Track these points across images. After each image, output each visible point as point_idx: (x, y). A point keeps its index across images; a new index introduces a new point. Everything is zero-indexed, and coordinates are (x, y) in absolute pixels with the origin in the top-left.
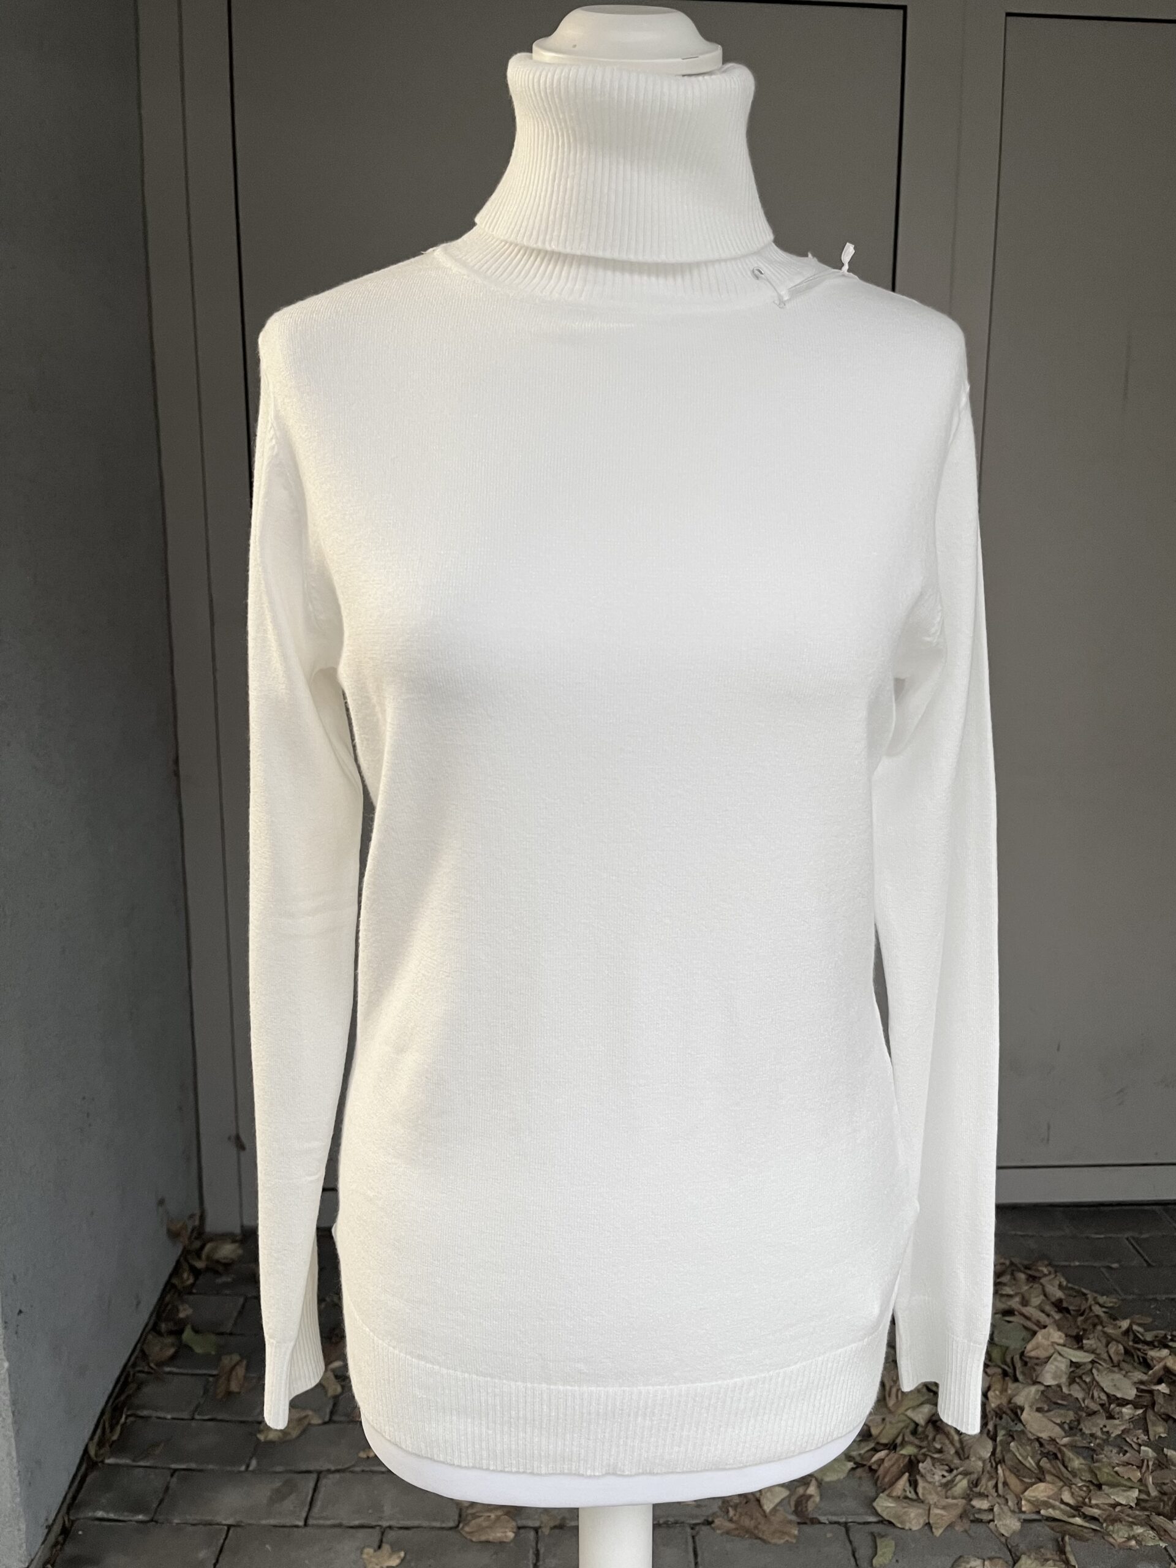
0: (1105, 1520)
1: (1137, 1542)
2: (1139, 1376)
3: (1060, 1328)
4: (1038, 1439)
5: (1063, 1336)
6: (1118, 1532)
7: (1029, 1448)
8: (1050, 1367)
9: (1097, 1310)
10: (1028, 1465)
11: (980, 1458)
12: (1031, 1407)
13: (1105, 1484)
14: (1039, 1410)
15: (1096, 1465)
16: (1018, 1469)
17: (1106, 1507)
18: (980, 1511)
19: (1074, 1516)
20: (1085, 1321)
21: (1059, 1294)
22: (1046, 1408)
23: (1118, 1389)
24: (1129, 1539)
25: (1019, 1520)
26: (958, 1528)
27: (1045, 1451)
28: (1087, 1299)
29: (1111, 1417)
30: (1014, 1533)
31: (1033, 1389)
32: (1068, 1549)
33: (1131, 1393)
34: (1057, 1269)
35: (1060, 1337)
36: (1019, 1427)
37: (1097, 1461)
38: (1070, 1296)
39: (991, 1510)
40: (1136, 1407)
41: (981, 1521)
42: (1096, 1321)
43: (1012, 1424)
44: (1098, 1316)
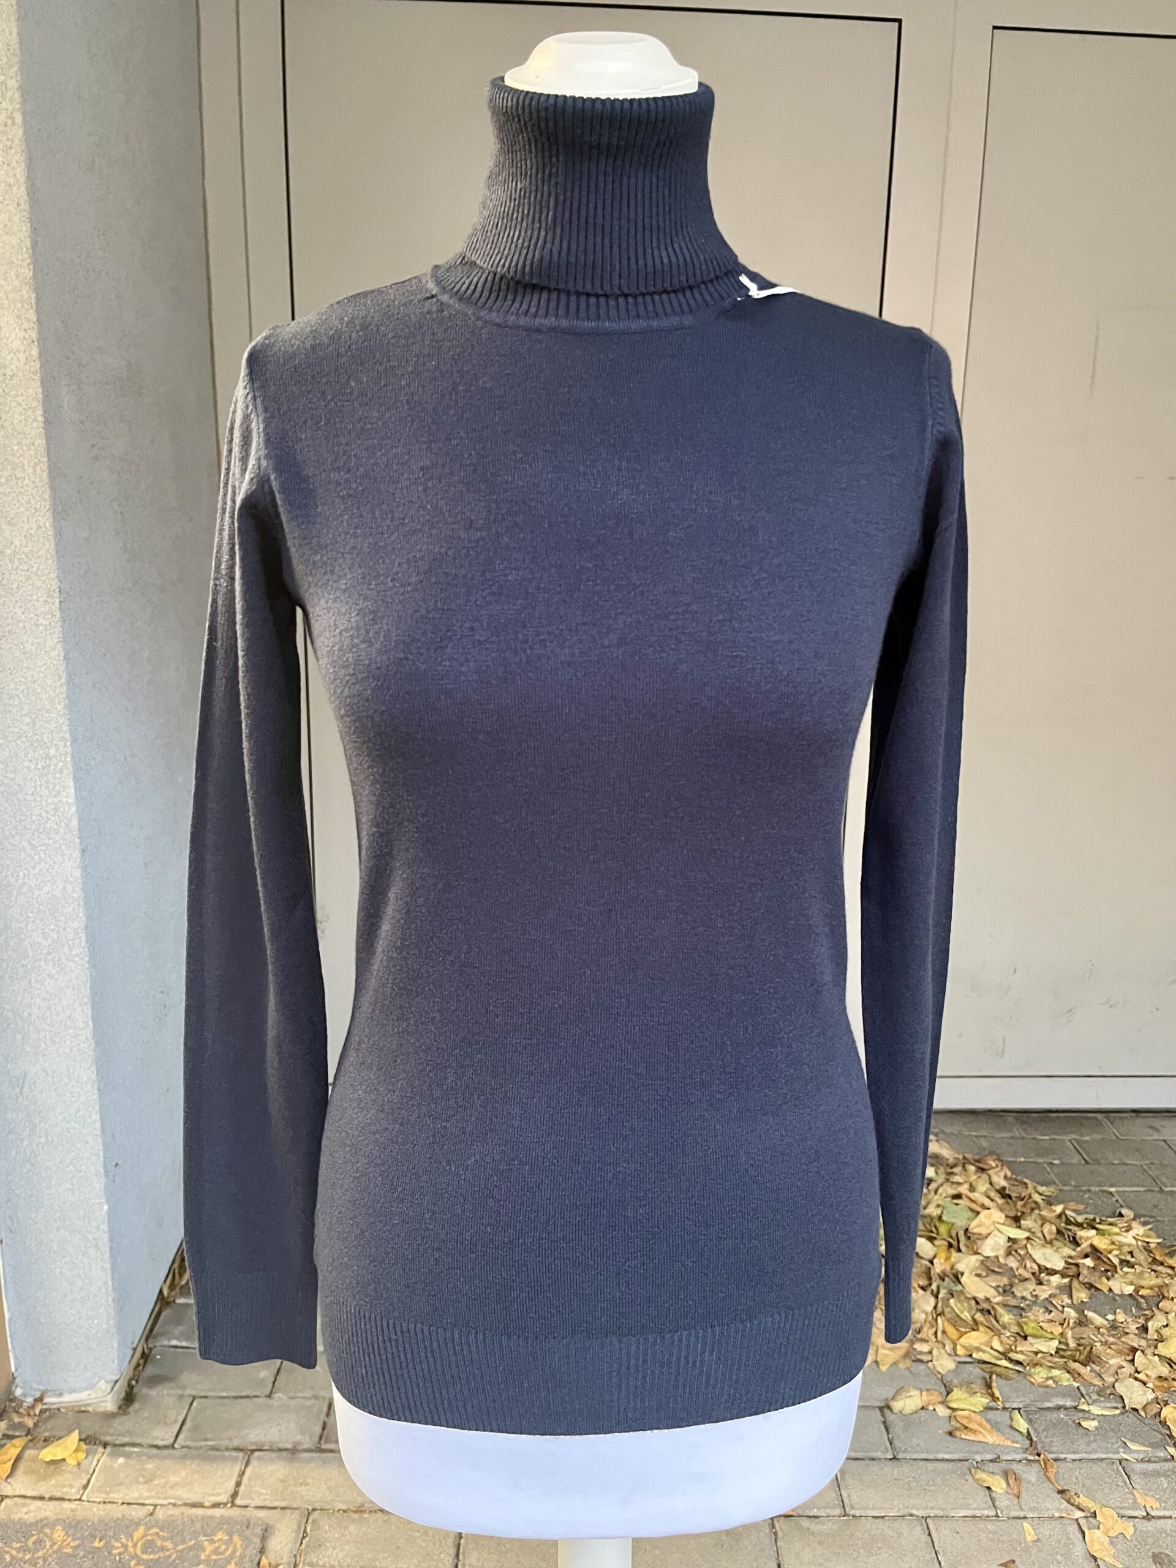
0: (1028, 1364)
1: (1054, 1381)
2: (1068, 1251)
3: (1001, 1210)
4: (974, 1298)
5: (1003, 1216)
6: (1039, 1373)
7: (966, 1305)
8: (989, 1241)
9: (1037, 1197)
10: (964, 1318)
11: (923, 1311)
12: (971, 1273)
13: (1031, 1336)
14: (978, 1275)
15: (1024, 1320)
16: (956, 1321)
17: (1030, 1354)
18: (921, 1353)
19: (1001, 1359)
20: (1024, 1206)
21: (1003, 1183)
22: (984, 1274)
23: (1049, 1261)
24: (1048, 1379)
25: (954, 1361)
26: (902, 1366)
27: (979, 1307)
28: (1027, 1188)
29: (1040, 1283)
30: (949, 1371)
31: (974, 1258)
32: (994, 1384)
33: (1060, 1265)
34: (1003, 1163)
35: (1000, 1218)
36: (959, 1288)
37: (1026, 1317)
38: (1014, 1185)
39: (930, 1352)
40: (1063, 1276)
41: (921, 1361)
42: (1034, 1205)
43: (952, 1284)
44: (1036, 1203)
